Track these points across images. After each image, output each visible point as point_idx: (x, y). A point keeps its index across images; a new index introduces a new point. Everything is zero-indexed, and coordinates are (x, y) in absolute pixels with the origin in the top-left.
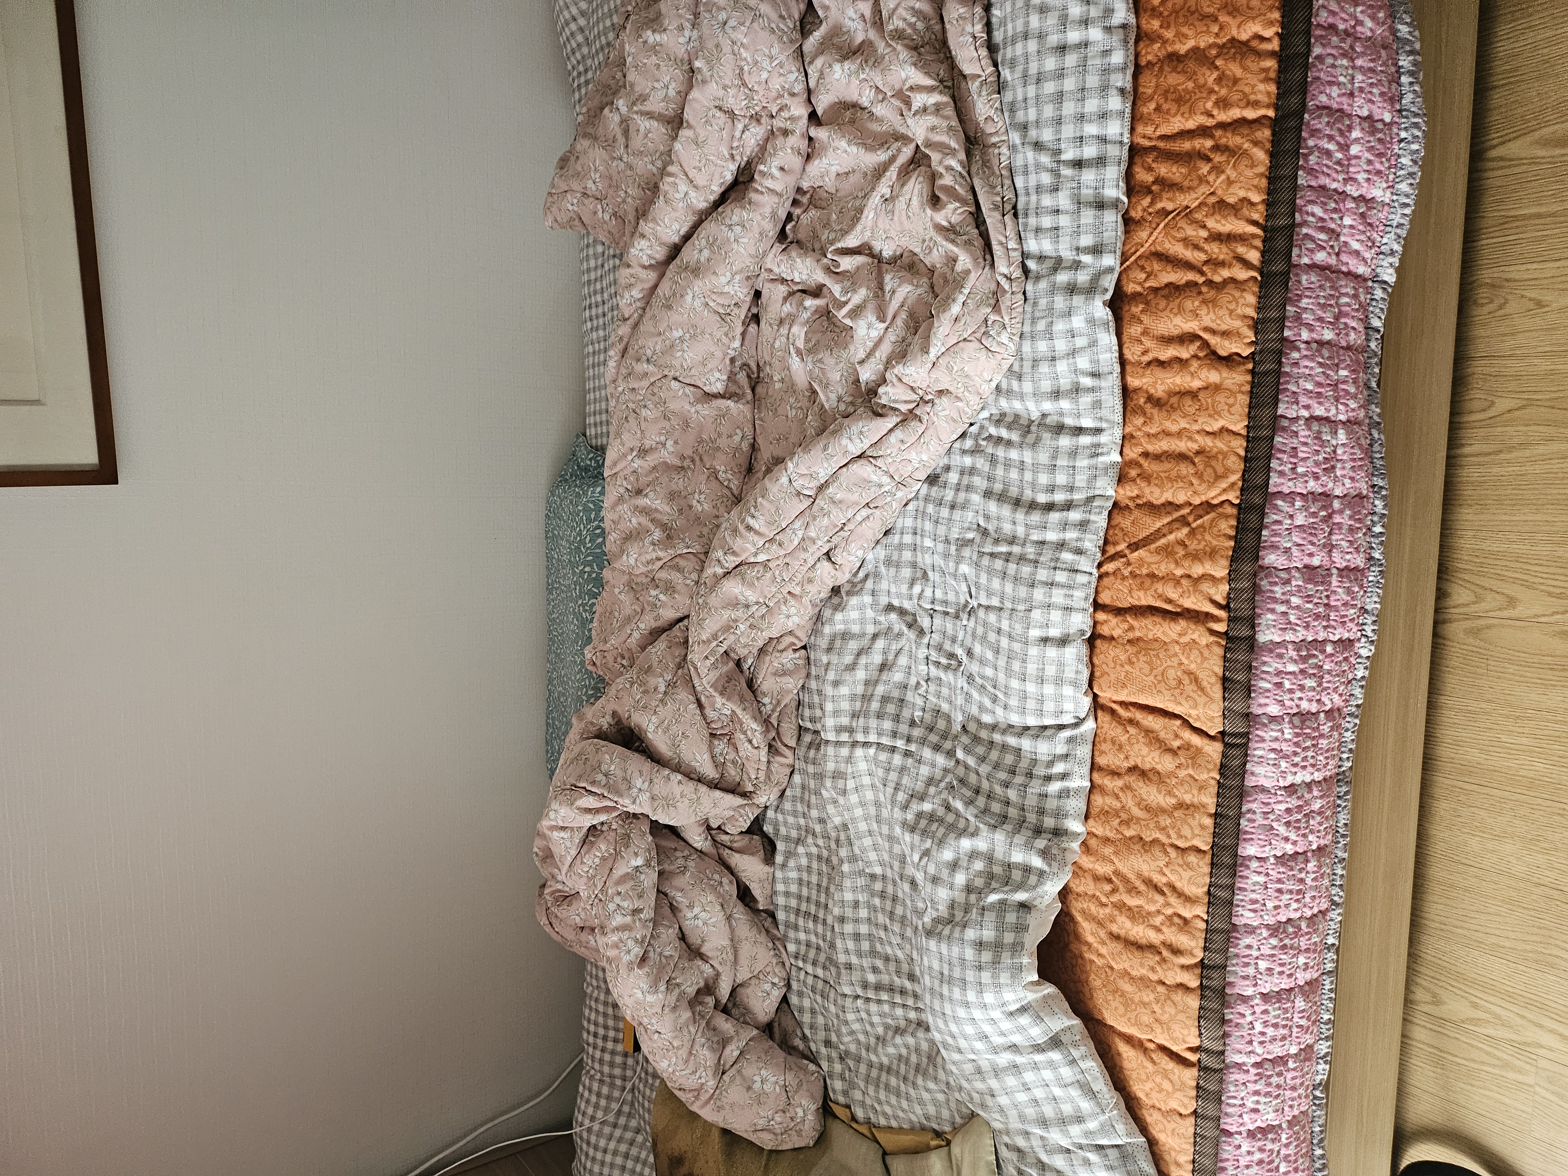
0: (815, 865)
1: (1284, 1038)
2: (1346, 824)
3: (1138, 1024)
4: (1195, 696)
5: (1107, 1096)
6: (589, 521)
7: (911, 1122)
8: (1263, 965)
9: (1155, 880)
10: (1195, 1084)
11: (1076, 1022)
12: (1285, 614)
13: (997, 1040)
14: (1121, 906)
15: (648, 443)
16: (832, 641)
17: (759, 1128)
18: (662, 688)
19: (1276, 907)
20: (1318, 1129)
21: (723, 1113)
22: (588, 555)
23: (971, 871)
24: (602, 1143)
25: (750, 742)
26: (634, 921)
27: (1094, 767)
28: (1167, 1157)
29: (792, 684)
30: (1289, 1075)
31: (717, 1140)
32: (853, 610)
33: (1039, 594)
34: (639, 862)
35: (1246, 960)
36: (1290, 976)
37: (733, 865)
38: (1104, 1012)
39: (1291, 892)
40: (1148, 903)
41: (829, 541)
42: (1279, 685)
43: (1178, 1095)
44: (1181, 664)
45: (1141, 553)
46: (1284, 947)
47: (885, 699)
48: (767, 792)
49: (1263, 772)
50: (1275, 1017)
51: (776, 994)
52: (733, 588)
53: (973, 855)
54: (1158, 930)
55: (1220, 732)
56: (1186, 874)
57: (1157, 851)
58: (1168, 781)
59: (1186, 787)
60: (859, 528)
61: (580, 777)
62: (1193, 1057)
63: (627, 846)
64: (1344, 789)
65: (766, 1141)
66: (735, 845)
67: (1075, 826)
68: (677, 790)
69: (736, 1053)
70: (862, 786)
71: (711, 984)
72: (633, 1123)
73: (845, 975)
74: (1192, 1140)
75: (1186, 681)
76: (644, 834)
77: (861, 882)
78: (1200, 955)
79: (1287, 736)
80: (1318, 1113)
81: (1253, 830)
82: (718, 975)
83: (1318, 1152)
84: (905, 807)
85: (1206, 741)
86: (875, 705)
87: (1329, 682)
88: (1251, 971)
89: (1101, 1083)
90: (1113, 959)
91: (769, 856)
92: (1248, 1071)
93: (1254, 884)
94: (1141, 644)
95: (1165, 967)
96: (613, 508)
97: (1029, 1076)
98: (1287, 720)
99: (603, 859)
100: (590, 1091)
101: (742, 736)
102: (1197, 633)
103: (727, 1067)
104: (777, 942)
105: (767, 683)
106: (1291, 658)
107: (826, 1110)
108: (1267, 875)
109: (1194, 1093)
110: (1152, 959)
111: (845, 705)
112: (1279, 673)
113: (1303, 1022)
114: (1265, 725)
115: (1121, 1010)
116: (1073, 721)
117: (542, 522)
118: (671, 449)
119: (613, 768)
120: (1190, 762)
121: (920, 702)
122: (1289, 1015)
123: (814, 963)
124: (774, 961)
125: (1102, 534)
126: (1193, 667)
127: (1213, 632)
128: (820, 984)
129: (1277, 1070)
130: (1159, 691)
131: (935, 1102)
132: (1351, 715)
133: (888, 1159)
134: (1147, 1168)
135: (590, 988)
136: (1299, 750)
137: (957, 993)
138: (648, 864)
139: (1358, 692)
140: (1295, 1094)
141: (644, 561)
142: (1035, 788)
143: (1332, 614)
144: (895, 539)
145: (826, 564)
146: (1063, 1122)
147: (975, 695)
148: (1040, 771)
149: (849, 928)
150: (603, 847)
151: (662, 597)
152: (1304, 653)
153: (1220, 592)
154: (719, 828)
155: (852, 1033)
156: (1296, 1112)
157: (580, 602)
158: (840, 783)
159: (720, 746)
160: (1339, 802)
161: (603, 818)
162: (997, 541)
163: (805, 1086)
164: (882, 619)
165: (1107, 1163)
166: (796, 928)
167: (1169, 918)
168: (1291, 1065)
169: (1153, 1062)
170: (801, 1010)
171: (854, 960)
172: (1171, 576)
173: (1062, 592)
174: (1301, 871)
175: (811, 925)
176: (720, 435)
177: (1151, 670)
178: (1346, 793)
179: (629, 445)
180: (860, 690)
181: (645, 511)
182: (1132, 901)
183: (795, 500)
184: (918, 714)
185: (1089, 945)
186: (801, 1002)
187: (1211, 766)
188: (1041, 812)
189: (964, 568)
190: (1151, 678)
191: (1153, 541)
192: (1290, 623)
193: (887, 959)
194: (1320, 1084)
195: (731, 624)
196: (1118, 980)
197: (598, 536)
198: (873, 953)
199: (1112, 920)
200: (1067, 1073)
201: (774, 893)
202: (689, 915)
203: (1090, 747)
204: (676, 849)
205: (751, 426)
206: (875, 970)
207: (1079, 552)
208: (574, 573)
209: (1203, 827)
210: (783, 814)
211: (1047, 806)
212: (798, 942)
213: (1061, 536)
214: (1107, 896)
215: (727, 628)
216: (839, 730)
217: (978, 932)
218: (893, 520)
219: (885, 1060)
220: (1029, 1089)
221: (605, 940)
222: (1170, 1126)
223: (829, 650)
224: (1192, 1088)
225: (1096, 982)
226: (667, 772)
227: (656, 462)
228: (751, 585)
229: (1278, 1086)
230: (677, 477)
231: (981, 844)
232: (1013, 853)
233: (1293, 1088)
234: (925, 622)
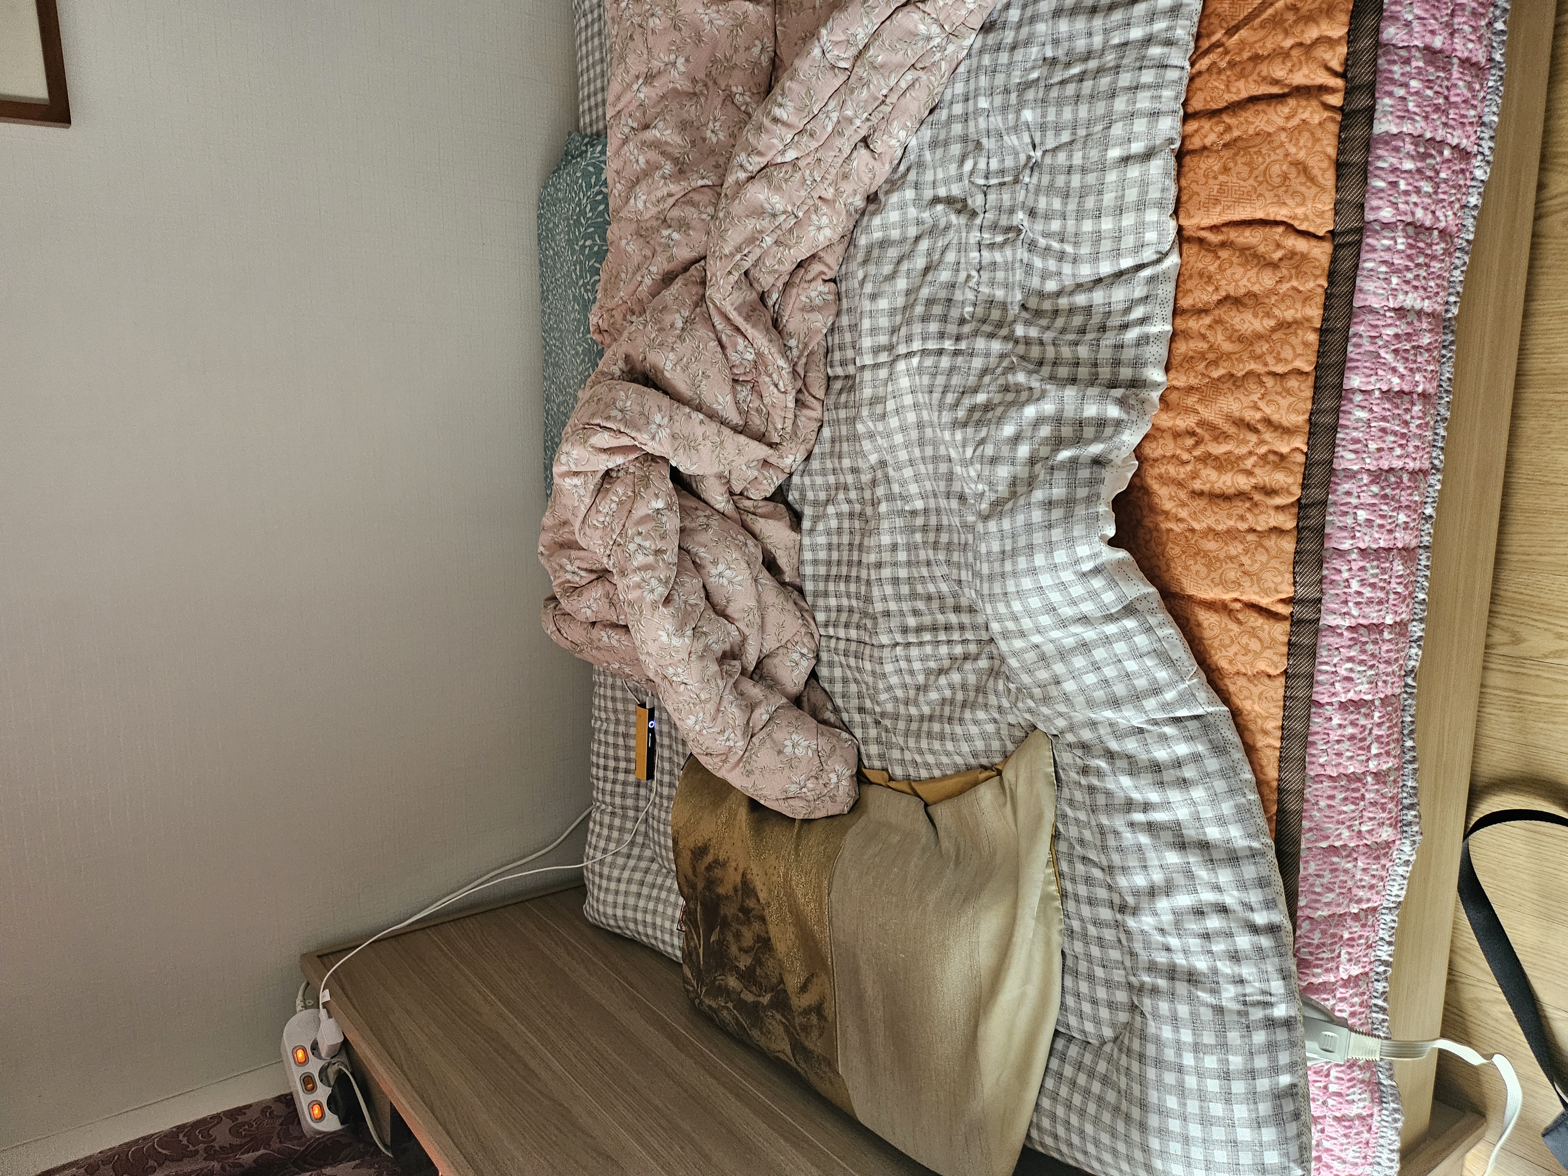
0: (846, 524)
1: (1380, 603)
2: (1449, 379)
3: (1223, 583)
4: (1303, 189)
5: (1186, 664)
6: (589, 186)
7: (956, 765)
8: (1362, 515)
9: (1247, 418)
10: (1286, 639)
11: (1152, 589)
12: (1403, 99)
13: (1067, 611)
14: (1206, 459)
15: (656, 64)
16: (869, 253)
17: (790, 795)
18: (679, 324)
19: (1379, 450)
20: (1409, 719)
21: (753, 778)
22: (589, 227)
23: (1036, 439)
24: (616, 873)
25: (776, 386)
26: (657, 561)
27: (1177, 312)
28: (1252, 727)
29: (820, 322)
30: (1385, 647)
31: (744, 817)
32: (893, 209)
33: (1120, 104)
34: (660, 504)
35: (1344, 508)
36: (1390, 531)
37: (757, 531)
38: (1184, 581)
39: (1395, 433)
40: (1238, 446)
41: (868, 120)
42: (1394, 184)
43: (1268, 653)
44: (1287, 155)
45: (1243, 33)
46: (1385, 496)
47: (930, 302)
48: (793, 451)
49: (1372, 288)
50: (1373, 576)
51: (806, 666)
52: (758, 193)
53: (1038, 422)
54: (1249, 473)
55: (1329, 232)
56: (1284, 402)
57: (1252, 385)
58: (1267, 301)
59: (1288, 302)
60: (903, 101)
61: (593, 415)
62: (1284, 610)
63: (647, 487)
64: (1450, 337)
65: (797, 810)
66: (759, 511)
67: (1156, 375)
68: (699, 430)
69: (766, 717)
70: (903, 407)
71: (737, 649)
72: (648, 853)
73: (882, 623)
74: (1282, 703)
75: (1293, 172)
76: (664, 478)
77: (899, 522)
78: (1297, 492)
79: (1401, 247)
80: (1410, 701)
81: (1358, 357)
82: (744, 638)
83: (1409, 743)
84: (956, 405)
85: (1314, 243)
86: (919, 309)
87: (1444, 193)
88: (1349, 520)
89: (1180, 652)
90: (1194, 519)
91: (796, 519)
92: (1341, 635)
93: (1358, 420)
94: (1240, 144)
95: (1257, 512)
96: (617, 153)
97: (1099, 654)
98: (1400, 228)
99: (621, 503)
100: (601, 825)
101: (767, 379)
102: (1309, 109)
103: (756, 730)
104: (806, 613)
105: (793, 322)
106: (1408, 153)
107: (861, 778)
108: (1371, 410)
109: (1285, 649)
110: (1241, 507)
111: (884, 322)
112: (1394, 170)
113: (1400, 589)
114: (1377, 232)
115: (1204, 571)
116: (1155, 257)
117: (534, 222)
118: (682, 69)
119: (629, 403)
120: (1293, 271)
121: (970, 295)
122: (1386, 577)
123: (847, 626)
124: (803, 630)
125: (1196, 19)
126: (1302, 155)
127: (1327, 107)
128: (853, 646)
129: (1373, 637)
130: (1260, 195)
131: (984, 736)
132: (1461, 250)
133: (931, 809)
134: (1231, 737)
135: (599, 723)
136: (1411, 265)
137: (1022, 563)
138: (669, 507)
139: (1470, 222)
140: (1390, 670)
141: (654, 200)
142: (1109, 339)
143: (1451, 111)
144: (943, 114)
145: (863, 151)
146: (1136, 697)
147: (1038, 263)
148: (1115, 321)
149: (886, 573)
150: (620, 490)
151: (675, 236)
152: (1422, 150)
153: (1336, 57)
154: (741, 494)
155: (890, 688)
156: (1389, 692)
157: (581, 283)
158: (879, 409)
159: (744, 392)
160: (1444, 352)
161: (619, 460)
162: (1068, 65)
163: (838, 752)
164: (926, 215)
165: (1187, 734)
166: (826, 594)
167: (1263, 457)
168: (1387, 635)
169: (1239, 622)
170: (832, 681)
171: (893, 606)
172: (1278, 51)
173: (1148, 94)
174: (1407, 410)
175: (842, 587)
176: (736, 50)
177: (1251, 172)
178: (1452, 343)
179: (633, 72)
180: (900, 302)
181: (655, 145)
182: (1219, 449)
183: (830, 74)
184: (969, 309)
185: (1166, 513)
186: (832, 672)
187: (1318, 272)
188: (1117, 363)
189: (1028, 115)
190: (1251, 181)
191: (1257, 16)
192: (1408, 111)
193: (929, 598)
194: (1412, 671)
195: (757, 235)
196: (1201, 541)
197: (599, 203)
198: (914, 596)
199: (1195, 475)
200: (1142, 641)
201: (801, 562)
202: (714, 572)
203: (1173, 284)
204: (696, 509)
205: (771, 35)
206: (916, 613)
207: (1169, 43)
208: (573, 252)
209: (1306, 344)
210: (810, 475)
211: (1123, 357)
212: (828, 609)
213: (1148, 29)
214: (1189, 451)
215: (753, 239)
216: (876, 350)
217: (1047, 491)
218: (940, 89)
219: (926, 710)
220: (1099, 668)
221: (625, 581)
222: (1256, 691)
223: (865, 262)
224: (1283, 644)
225: (1173, 550)
226: (687, 410)
227: (665, 90)
228: (778, 189)
229: (1373, 655)
230: (688, 105)
231: (1048, 407)
232: (1086, 407)
233: (1388, 662)
234: (977, 201)
